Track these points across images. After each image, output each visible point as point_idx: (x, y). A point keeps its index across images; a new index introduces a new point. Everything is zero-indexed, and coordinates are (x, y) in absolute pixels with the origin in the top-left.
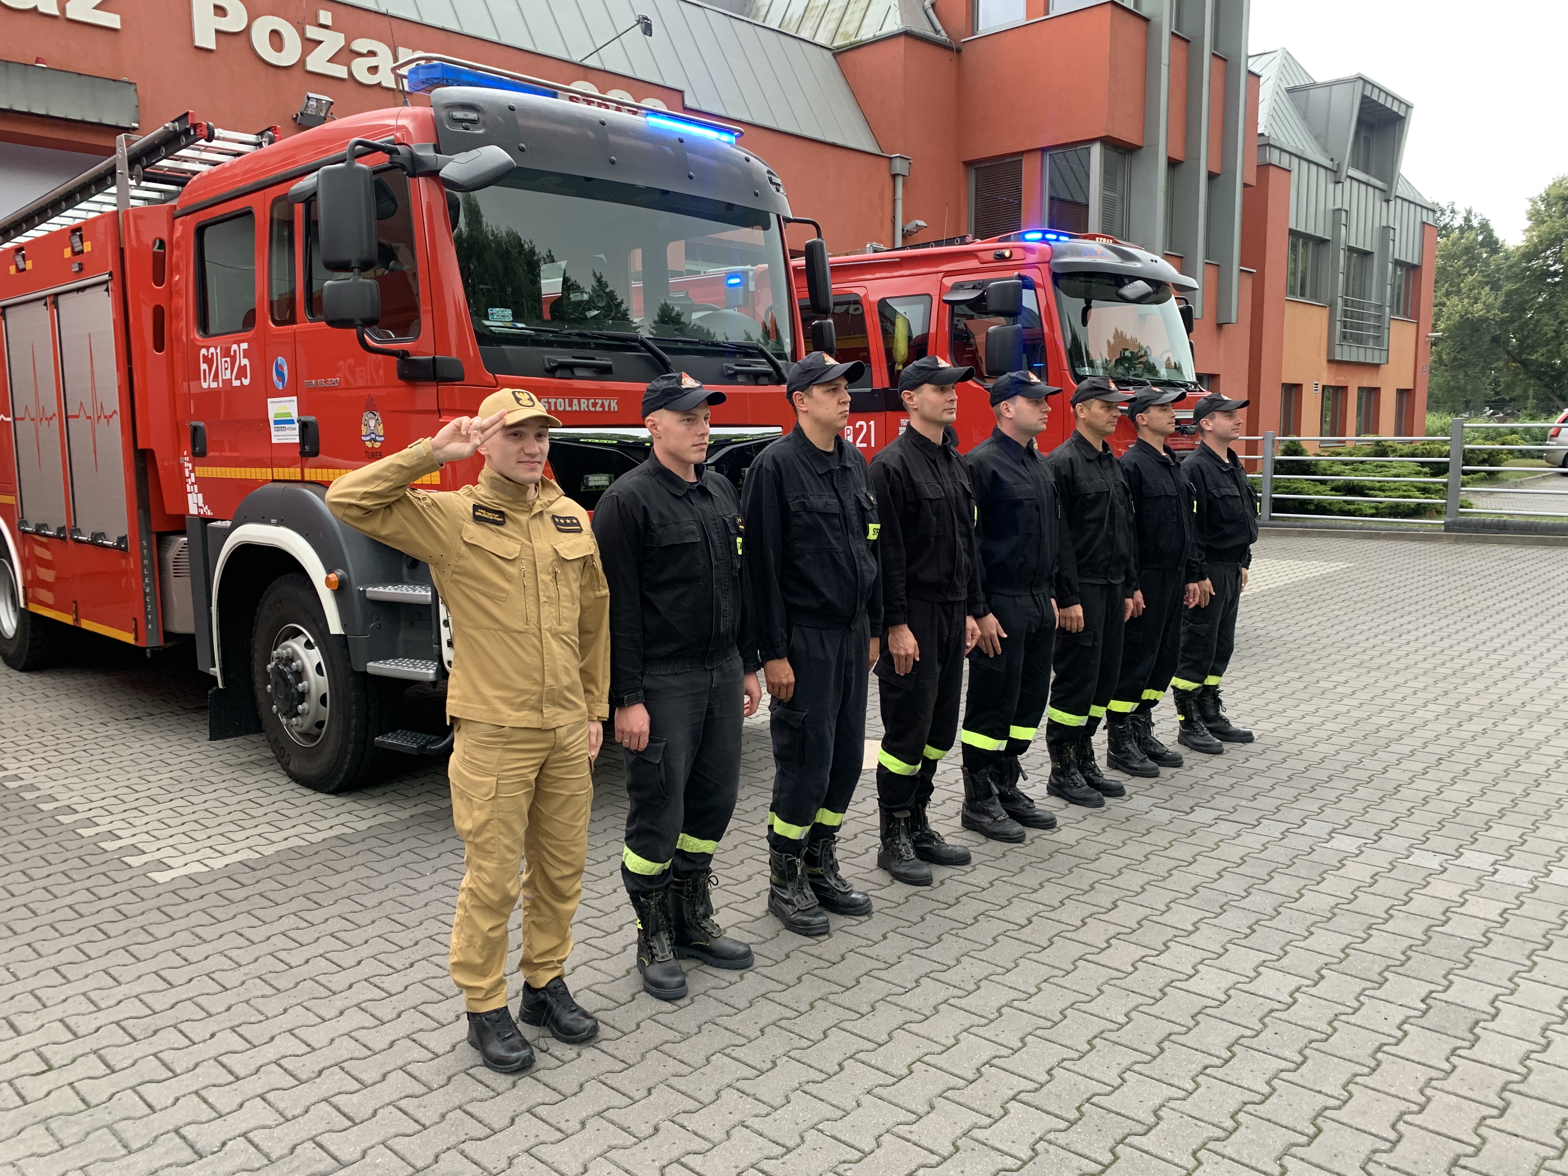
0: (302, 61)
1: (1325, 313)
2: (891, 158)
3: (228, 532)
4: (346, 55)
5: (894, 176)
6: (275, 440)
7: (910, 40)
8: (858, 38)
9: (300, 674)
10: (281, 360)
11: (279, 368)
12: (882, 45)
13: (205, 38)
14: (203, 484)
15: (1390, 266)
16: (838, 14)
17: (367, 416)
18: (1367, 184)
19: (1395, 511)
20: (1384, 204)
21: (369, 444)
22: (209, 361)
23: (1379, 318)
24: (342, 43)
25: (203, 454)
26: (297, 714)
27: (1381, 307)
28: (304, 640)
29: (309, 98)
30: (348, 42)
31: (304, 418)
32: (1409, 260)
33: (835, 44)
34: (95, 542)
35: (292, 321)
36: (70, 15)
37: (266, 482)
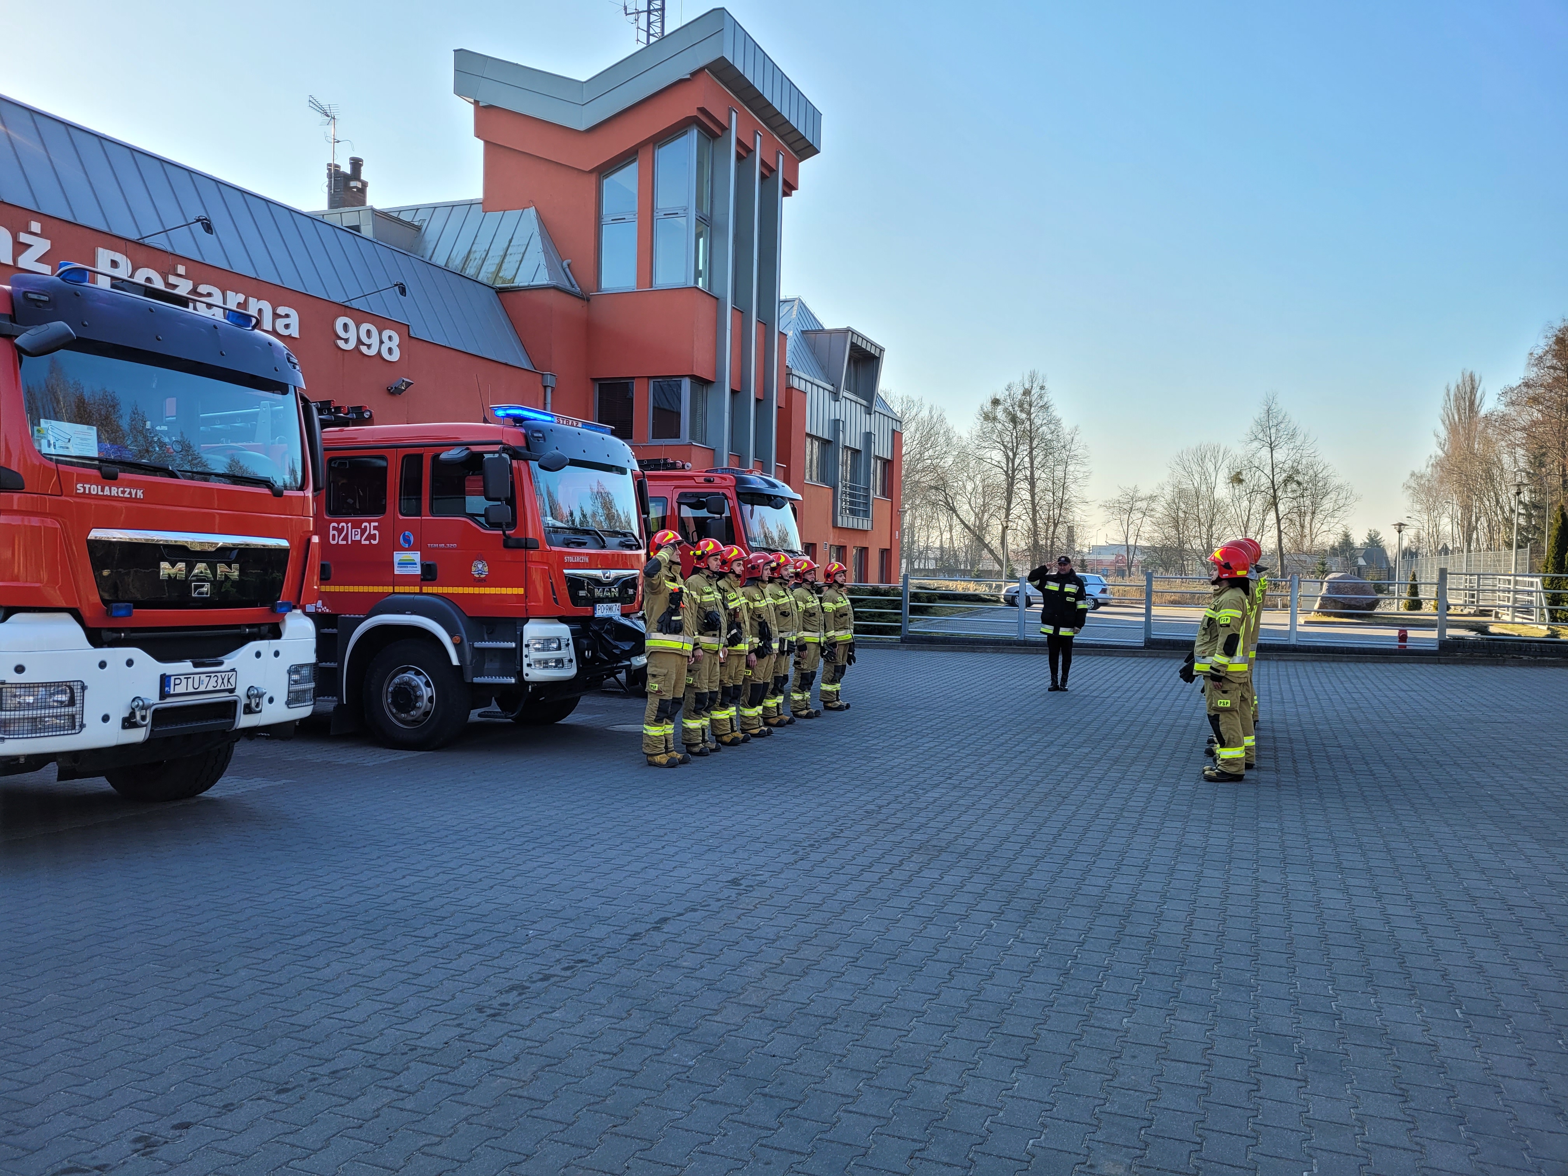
1: (830, 493)
2: (543, 375)
3: (360, 620)
5: (545, 387)
6: (395, 572)
8: (515, 284)
9: (413, 688)
10: (407, 533)
11: (406, 537)
12: (535, 293)
15: (873, 460)
16: (497, 261)
17: (476, 562)
18: (856, 403)
20: (868, 416)
21: (477, 576)
22: (339, 530)
23: (866, 498)
24: (191, 287)
25: (333, 579)
26: (411, 710)
27: (867, 490)
31: (427, 562)
32: (885, 457)
33: (497, 285)
36: (20, 265)
37: (389, 594)
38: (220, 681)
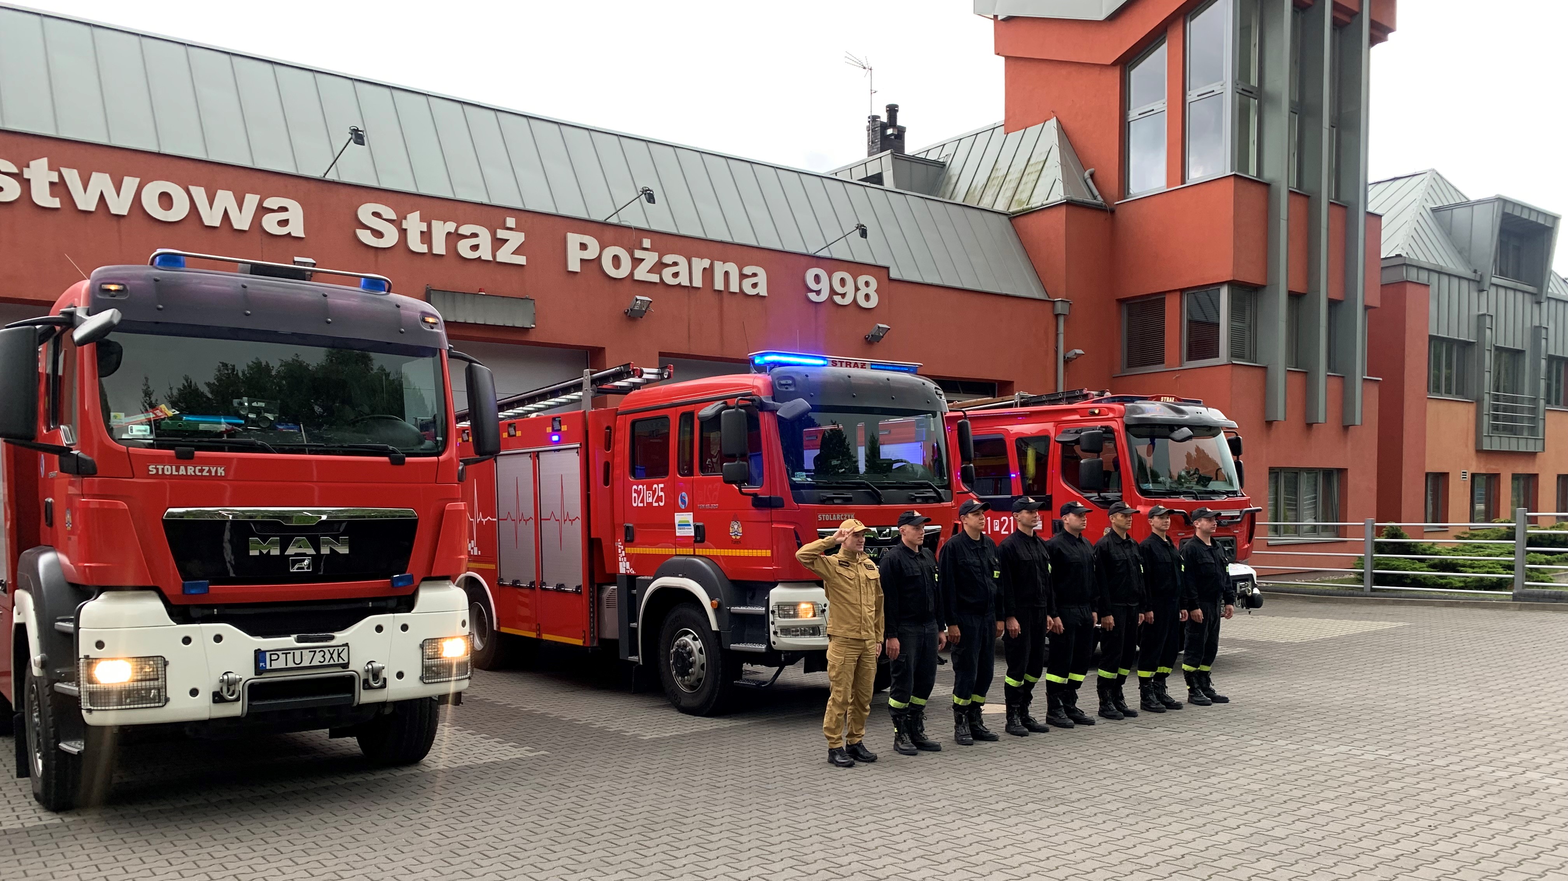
0: (632, 274)
1: (1472, 408)
2: (1054, 302)
3: (650, 582)
4: (659, 266)
5: (1057, 316)
6: (678, 534)
7: (1071, 208)
8: (1029, 206)
9: (690, 653)
10: (684, 494)
11: (683, 498)
12: (1048, 212)
13: (574, 266)
14: (629, 557)
15: (1543, 363)
16: (1014, 184)
17: (733, 523)
18: (1515, 290)
19: (1481, 584)
20: (1536, 307)
21: (734, 537)
22: (638, 492)
23: (1534, 410)
24: (657, 259)
25: (632, 541)
26: (688, 674)
27: (1534, 400)
28: (692, 636)
29: (637, 300)
30: (660, 258)
31: (698, 524)
33: (1011, 210)
34: (559, 588)
35: (691, 473)
36: (498, 260)
37: (672, 556)
38: (328, 656)
